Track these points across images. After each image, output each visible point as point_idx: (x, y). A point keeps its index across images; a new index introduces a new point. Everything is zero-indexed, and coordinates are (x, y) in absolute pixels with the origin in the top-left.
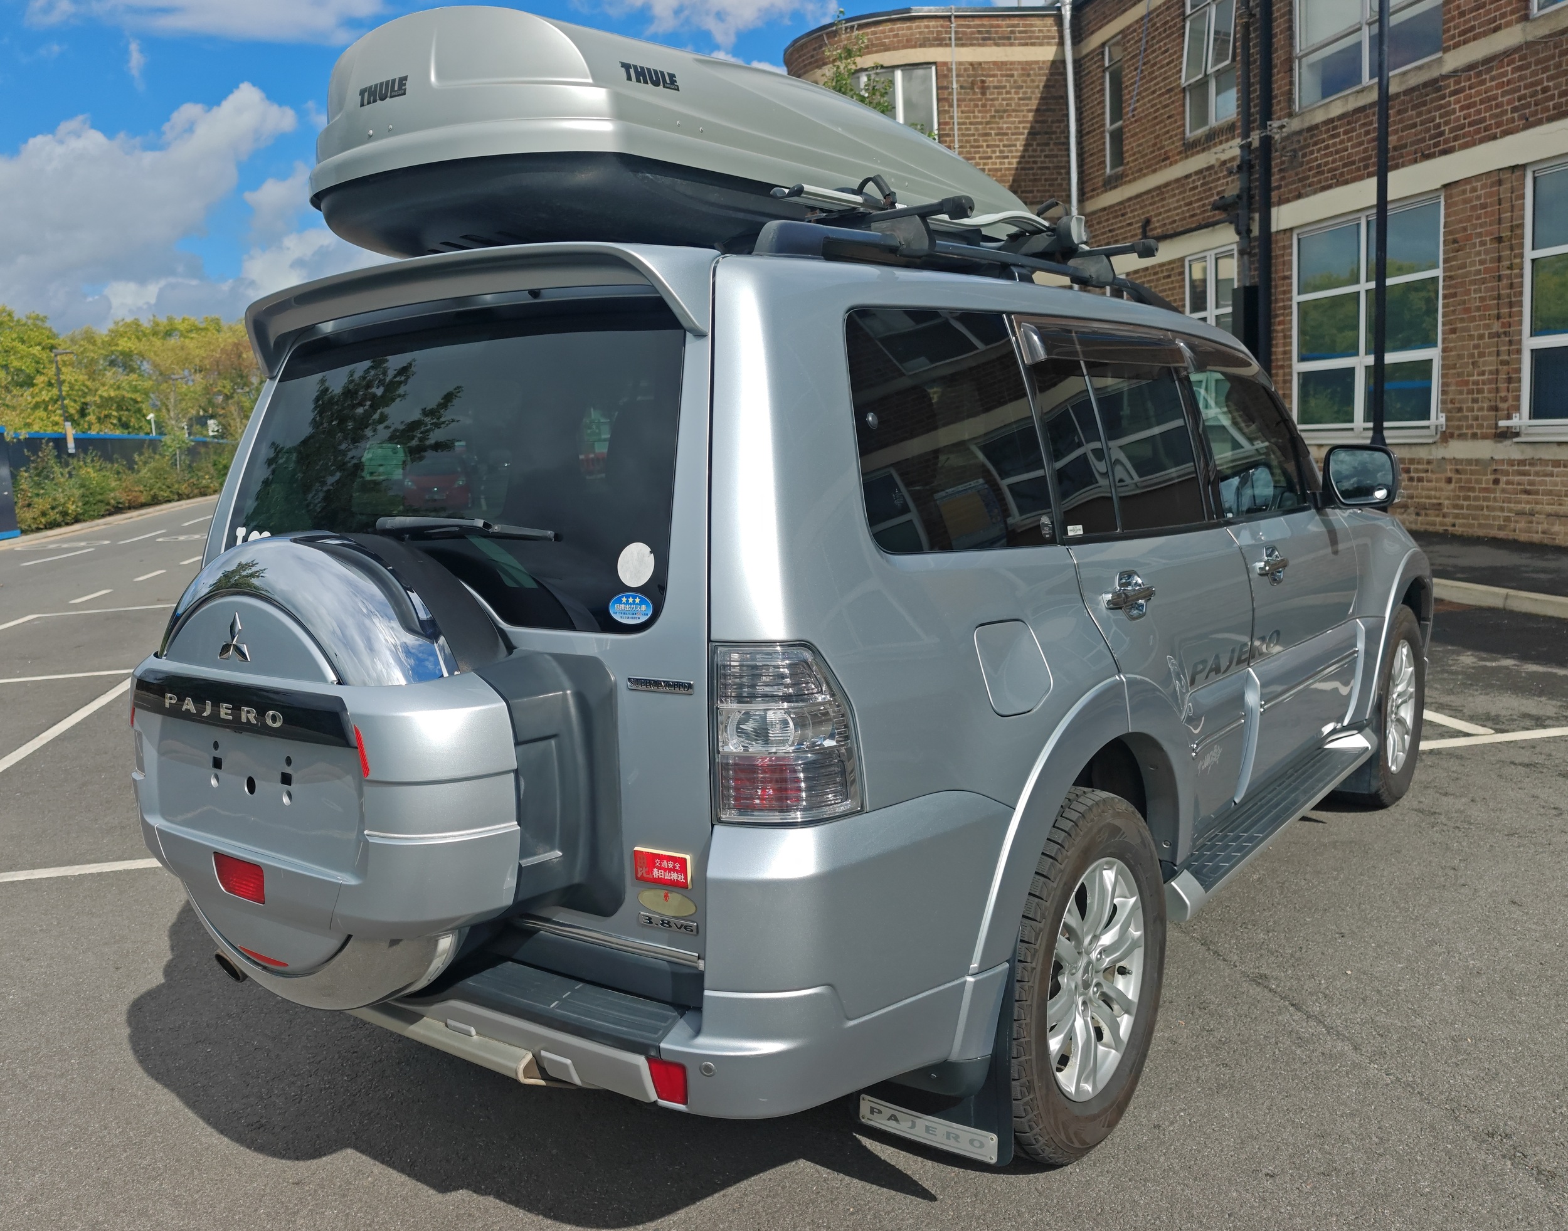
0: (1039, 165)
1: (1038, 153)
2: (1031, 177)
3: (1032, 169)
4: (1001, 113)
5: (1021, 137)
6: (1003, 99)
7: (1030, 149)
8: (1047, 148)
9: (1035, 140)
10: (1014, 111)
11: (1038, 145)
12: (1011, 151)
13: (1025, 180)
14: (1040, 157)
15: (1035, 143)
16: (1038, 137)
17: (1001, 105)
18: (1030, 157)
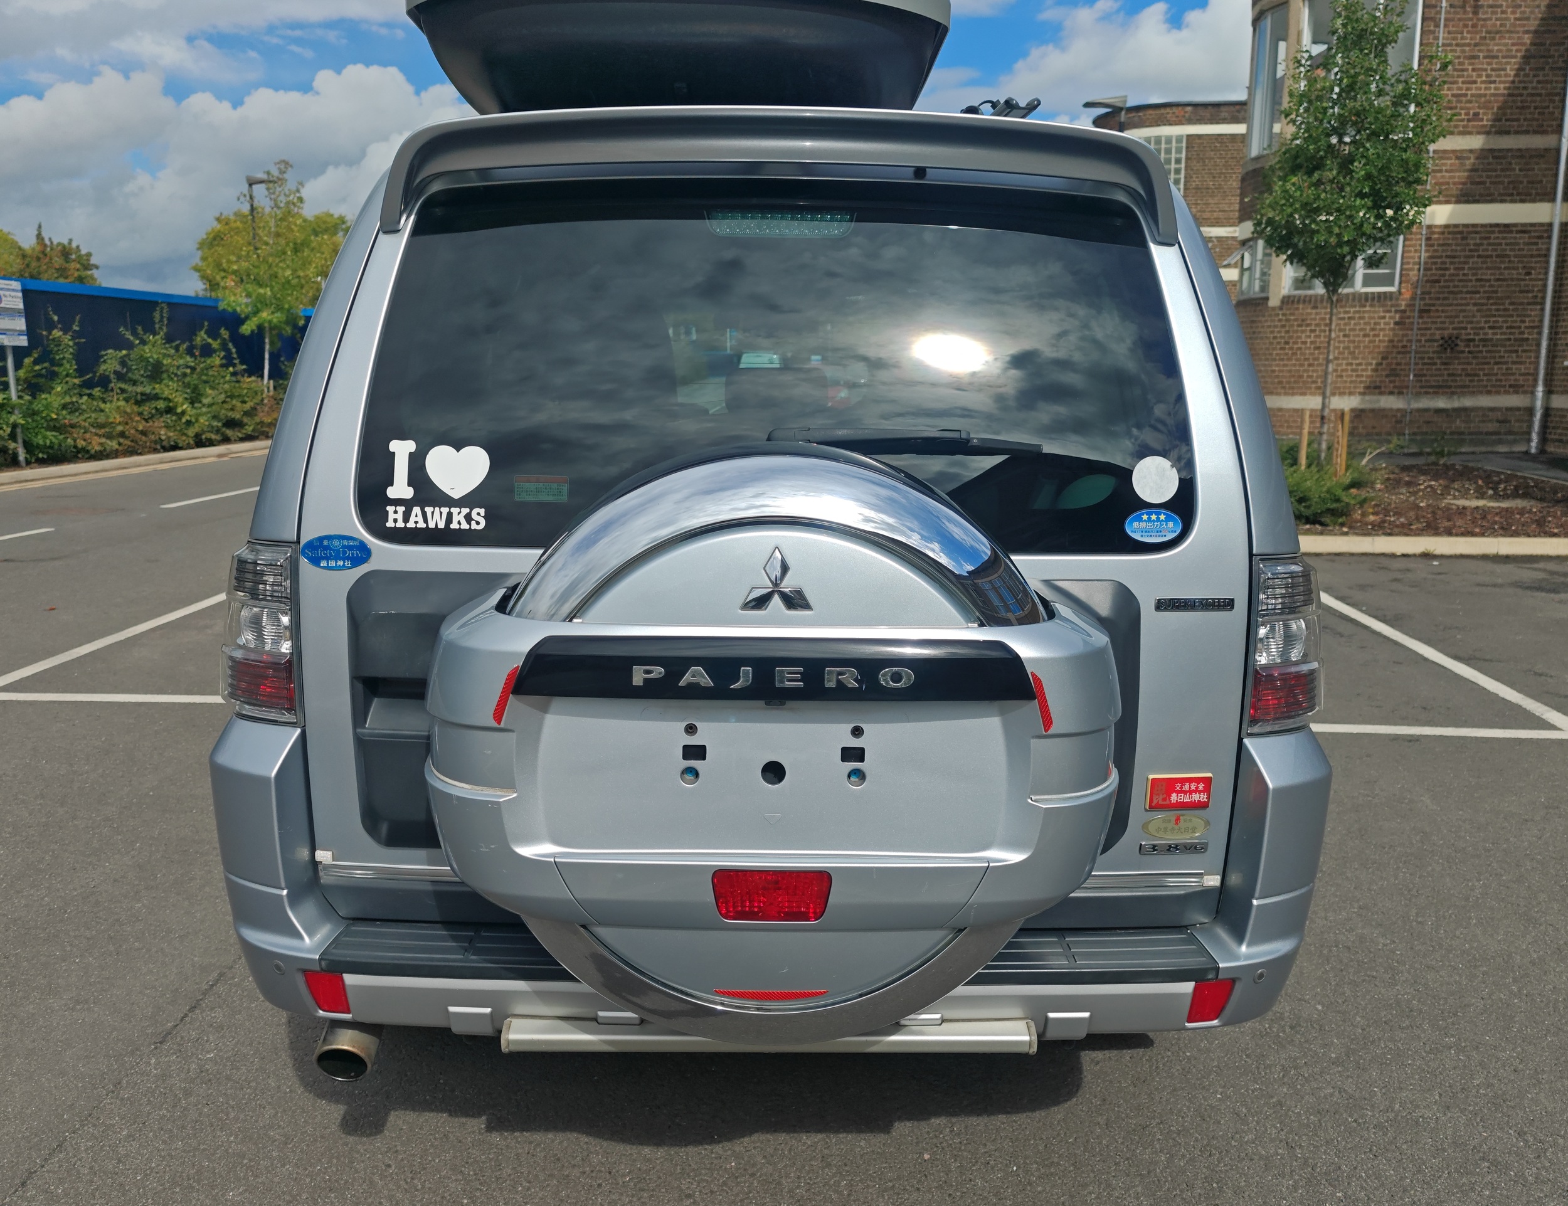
0: (1530, 91)
1: (1531, 78)
2: (1519, 104)
3: (1521, 95)
4: (1493, 34)
5: (1513, 60)
6: (1497, 19)
7: (1522, 73)
8: (1541, 73)
9: (1527, 63)
10: (1508, 32)
11: (1531, 69)
12: (1499, 76)
13: (1511, 108)
14: (1531, 82)
15: (1528, 68)
16: (1532, 61)
17: (1495, 25)
18: (1520, 82)
